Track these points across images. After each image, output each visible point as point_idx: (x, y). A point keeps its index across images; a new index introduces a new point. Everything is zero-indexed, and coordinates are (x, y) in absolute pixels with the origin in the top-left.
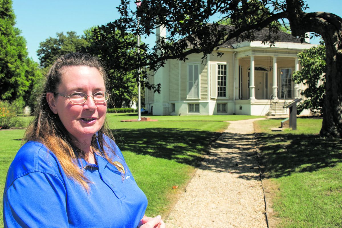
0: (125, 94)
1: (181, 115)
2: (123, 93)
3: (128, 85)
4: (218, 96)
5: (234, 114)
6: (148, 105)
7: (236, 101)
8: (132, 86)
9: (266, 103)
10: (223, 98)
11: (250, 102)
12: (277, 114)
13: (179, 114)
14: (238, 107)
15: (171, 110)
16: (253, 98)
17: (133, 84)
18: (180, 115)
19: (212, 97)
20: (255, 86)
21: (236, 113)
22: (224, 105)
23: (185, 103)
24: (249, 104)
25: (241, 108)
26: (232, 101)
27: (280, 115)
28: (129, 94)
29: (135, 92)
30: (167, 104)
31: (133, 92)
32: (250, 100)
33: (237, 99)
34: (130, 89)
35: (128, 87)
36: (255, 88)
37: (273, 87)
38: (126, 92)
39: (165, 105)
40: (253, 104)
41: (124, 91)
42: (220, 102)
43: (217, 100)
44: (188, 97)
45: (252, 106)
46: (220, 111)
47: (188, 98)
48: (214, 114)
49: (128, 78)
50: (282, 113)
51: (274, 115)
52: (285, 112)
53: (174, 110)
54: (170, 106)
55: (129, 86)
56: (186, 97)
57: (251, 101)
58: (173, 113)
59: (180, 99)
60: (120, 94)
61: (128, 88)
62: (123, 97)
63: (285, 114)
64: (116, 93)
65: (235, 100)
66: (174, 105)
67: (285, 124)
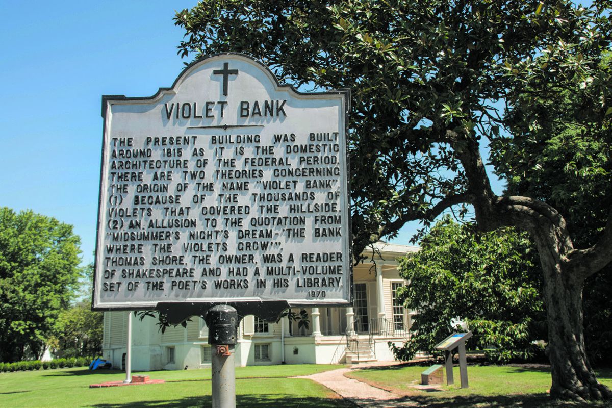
0: (37, 332)
1: (188, 369)
2: (32, 330)
3: (44, 314)
4: (256, 331)
5: (284, 363)
6: (111, 351)
7: (286, 339)
8: (52, 316)
9: (338, 342)
10: (264, 334)
11: (314, 341)
12: (360, 359)
13: (185, 366)
14: (290, 349)
15: (165, 359)
16: (318, 333)
17: (55, 312)
18: (186, 369)
19: (246, 334)
20: (319, 312)
21: (286, 362)
22: (266, 346)
23: (196, 346)
24: (313, 344)
25: (296, 352)
26: (280, 340)
27: (366, 361)
28: (45, 332)
29: (58, 328)
30: (157, 348)
31: (55, 327)
32: (314, 337)
33: (286, 335)
34: (48, 323)
35: (44, 318)
36: (320, 316)
37: (348, 314)
38: (39, 329)
39: (155, 350)
40: (319, 344)
41: (34, 326)
42: (259, 341)
43: (254, 338)
44: (202, 335)
45: (317, 348)
46: (259, 358)
47: (201, 337)
48: (249, 364)
49: (45, 300)
50: (368, 357)
51: (357, 363)
52: (372, 357)
53: (172, 359)
54: (164, 352)
55: (47, 316)
56: (198, 335)
57: (316, 339)
58: (171, 365)
59: (186, 339)
60: (26, 333)
61: (44, 321)
62: (32, 337)
63: (372, 359)
64: (17, 330)
65: (284, 337)
66: (171, 350)
67: (433, 378)
